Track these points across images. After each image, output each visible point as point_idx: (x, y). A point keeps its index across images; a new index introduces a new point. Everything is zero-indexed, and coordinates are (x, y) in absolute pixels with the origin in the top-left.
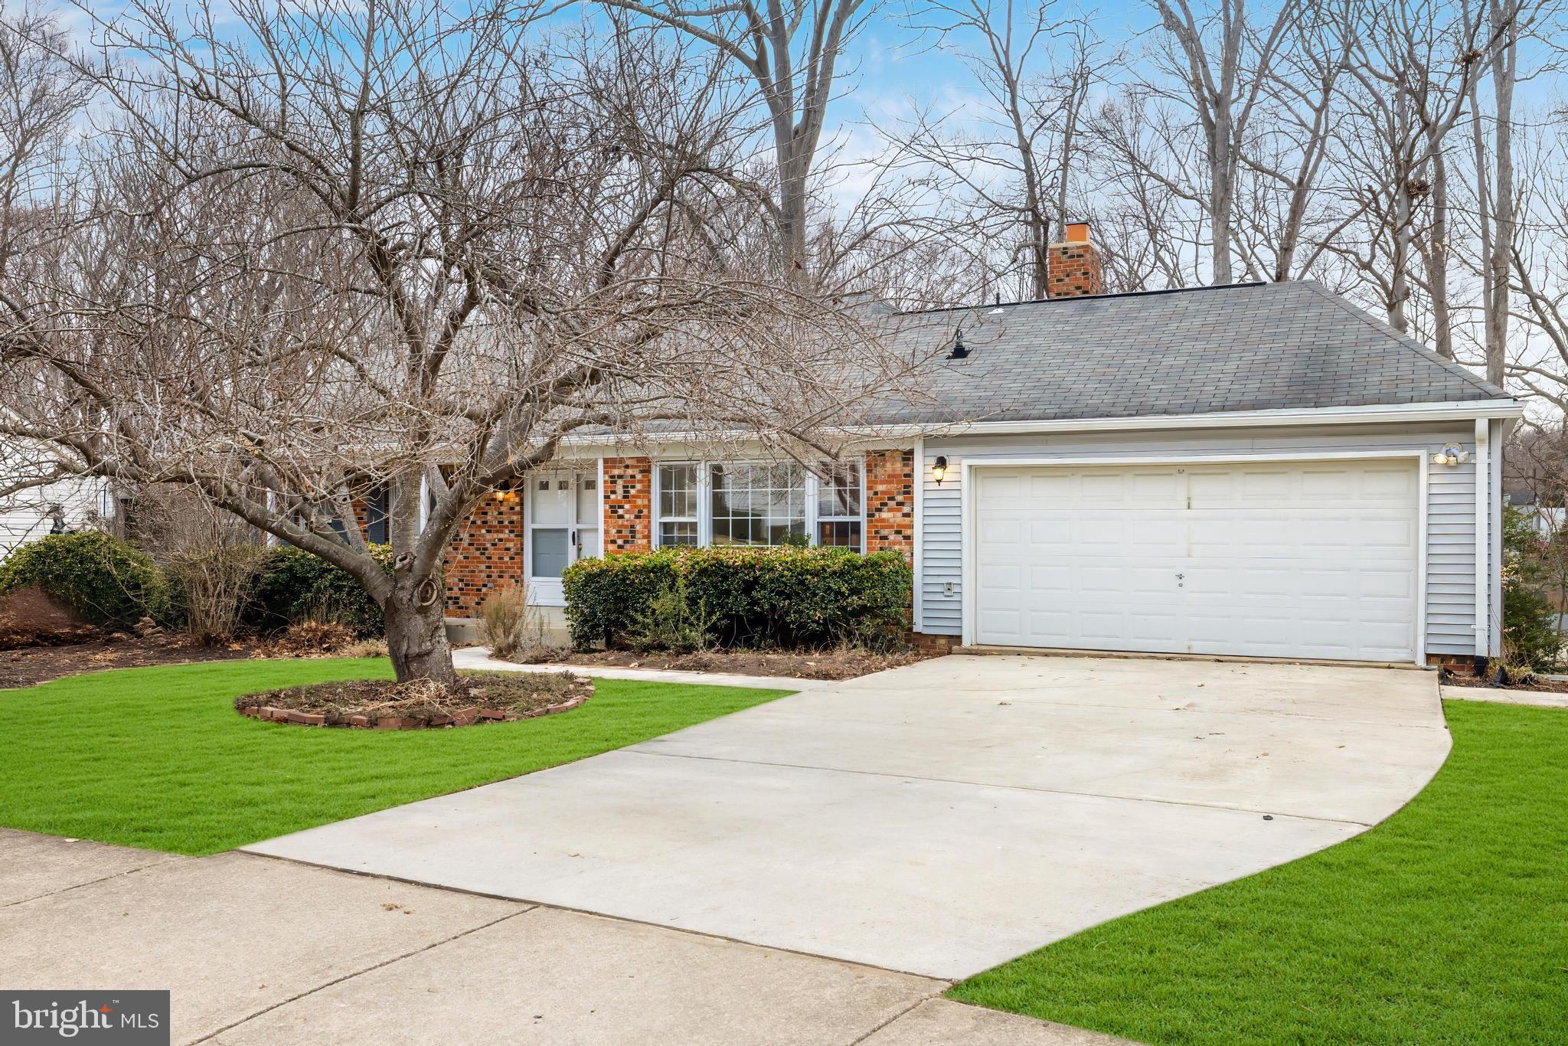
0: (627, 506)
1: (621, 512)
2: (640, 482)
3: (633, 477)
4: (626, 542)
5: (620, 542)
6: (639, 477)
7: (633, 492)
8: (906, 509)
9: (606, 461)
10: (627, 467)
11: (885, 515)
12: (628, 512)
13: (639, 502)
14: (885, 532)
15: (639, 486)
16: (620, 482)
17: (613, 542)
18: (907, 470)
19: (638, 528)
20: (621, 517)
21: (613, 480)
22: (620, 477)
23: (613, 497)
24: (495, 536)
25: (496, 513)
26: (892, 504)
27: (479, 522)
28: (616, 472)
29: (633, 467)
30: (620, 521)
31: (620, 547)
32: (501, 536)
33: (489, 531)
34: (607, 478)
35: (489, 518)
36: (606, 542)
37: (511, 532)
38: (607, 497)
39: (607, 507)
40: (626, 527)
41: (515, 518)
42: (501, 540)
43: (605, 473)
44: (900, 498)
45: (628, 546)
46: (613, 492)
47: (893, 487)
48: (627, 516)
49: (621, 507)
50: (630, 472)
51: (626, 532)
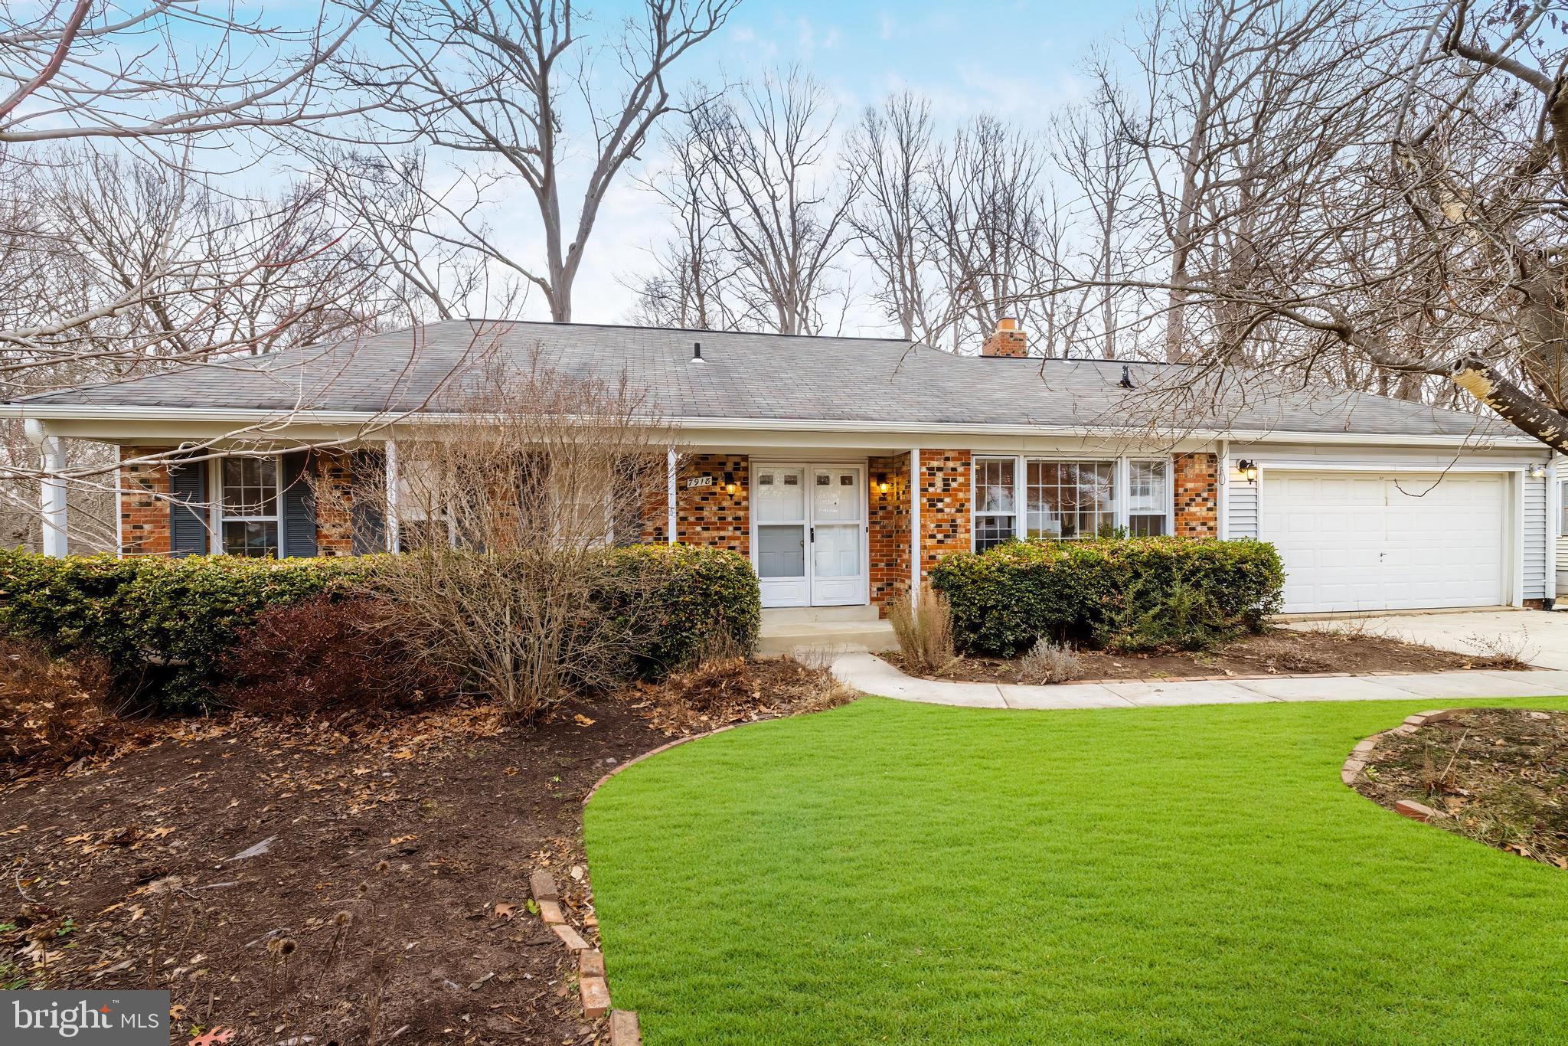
0: (947, 500)
1: (940, 505)
2: (961, 475)
3: (954, 469)
4: (946, 536)
5: (940, 536)
6: (961, 469)
7: (954, 485)
8: (1210, 504)
9: (922, 452)
10: (947, 459)
11: (1193, 509)
12: (948, 505)
13: (961, 495)
14: (1193, 524)
15: (961, 479)
16: (940, 475)
17: (933, 536)
18: (1211, 471)
19: (959, 522)
20: (941, 511)
21: (932, 471)
22: (940, 469)
23: (931, 490)
24: (715, 534)
25: (715, 508)
26: (1199, 500)
27: (692, 519)
28: (935, 464)
29: (955, 459)
30: (940, 516)
31: (940, 542)
32: (722, 533)
33: (705, 529)
34: (924, 469)
35: (705, 513)
36: (923, 537)
37: (736, 529)
38: (924, 490)
39: (925, 500)
40: (946, 521)
41: (741, 514)
42: (722, 538)
43: (922, 464)
44: (1205, 495)
45: (949, 541)
46: (932, 485)
47: (1200, 485)
48: (947, 510)
49: (941, 500)
50: (951, 464)
51: (946, 526)
